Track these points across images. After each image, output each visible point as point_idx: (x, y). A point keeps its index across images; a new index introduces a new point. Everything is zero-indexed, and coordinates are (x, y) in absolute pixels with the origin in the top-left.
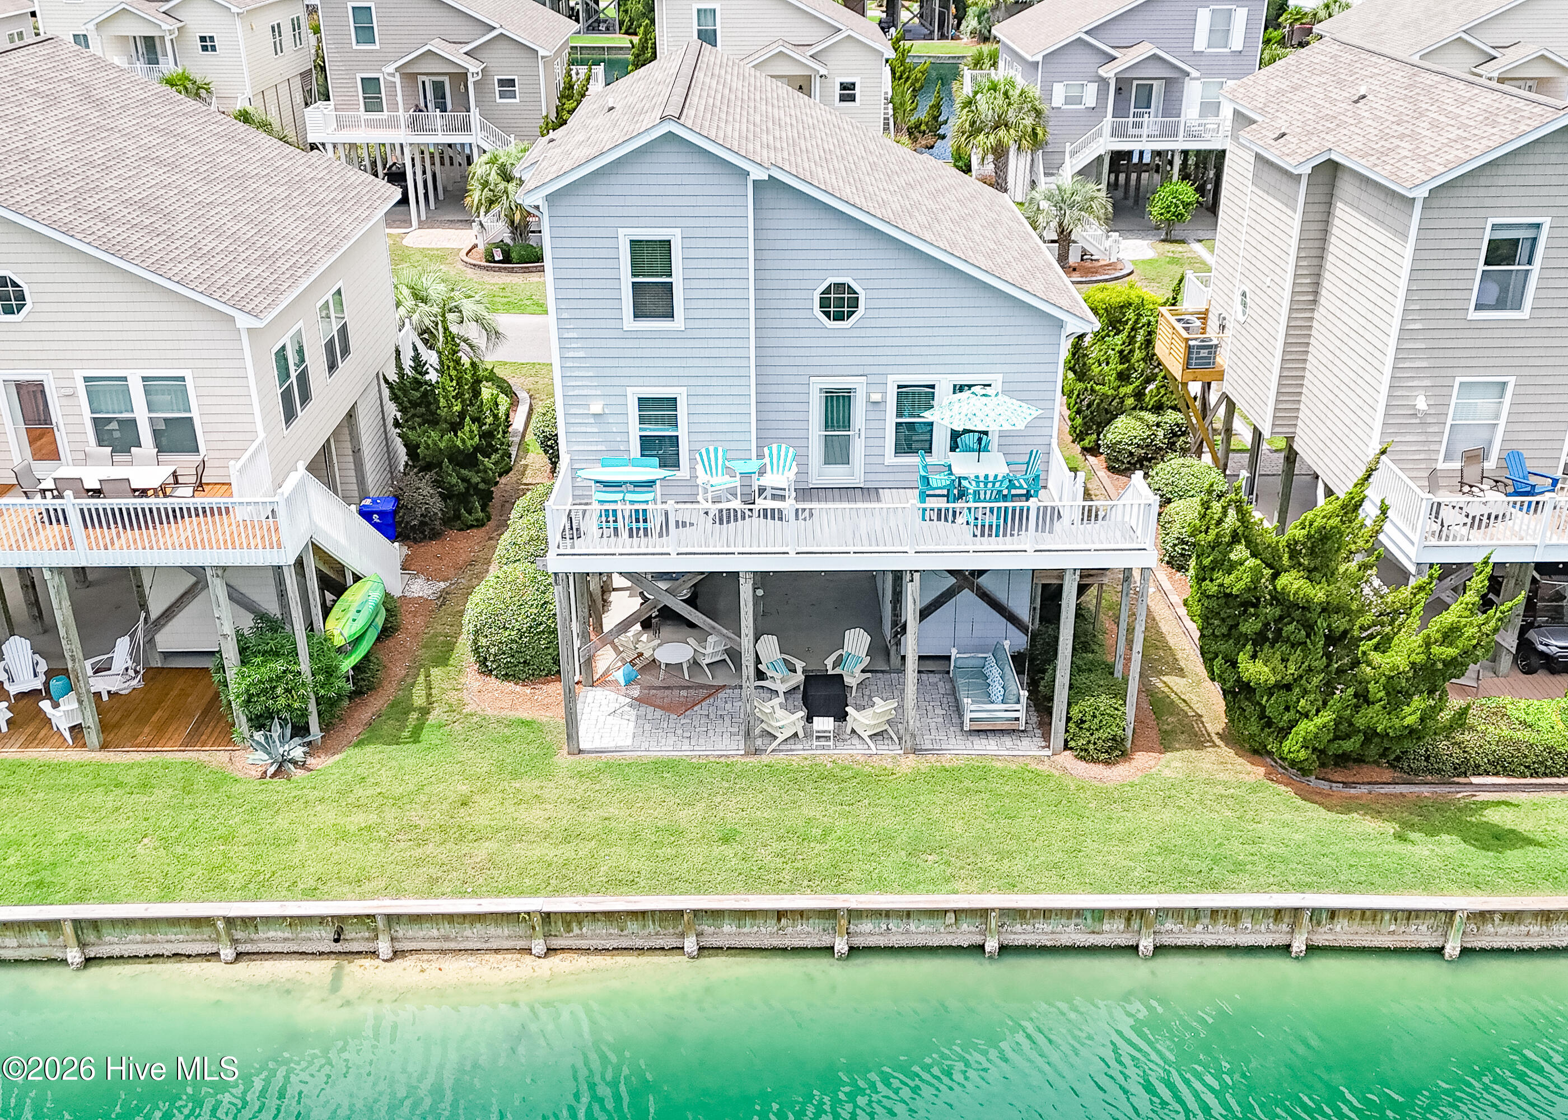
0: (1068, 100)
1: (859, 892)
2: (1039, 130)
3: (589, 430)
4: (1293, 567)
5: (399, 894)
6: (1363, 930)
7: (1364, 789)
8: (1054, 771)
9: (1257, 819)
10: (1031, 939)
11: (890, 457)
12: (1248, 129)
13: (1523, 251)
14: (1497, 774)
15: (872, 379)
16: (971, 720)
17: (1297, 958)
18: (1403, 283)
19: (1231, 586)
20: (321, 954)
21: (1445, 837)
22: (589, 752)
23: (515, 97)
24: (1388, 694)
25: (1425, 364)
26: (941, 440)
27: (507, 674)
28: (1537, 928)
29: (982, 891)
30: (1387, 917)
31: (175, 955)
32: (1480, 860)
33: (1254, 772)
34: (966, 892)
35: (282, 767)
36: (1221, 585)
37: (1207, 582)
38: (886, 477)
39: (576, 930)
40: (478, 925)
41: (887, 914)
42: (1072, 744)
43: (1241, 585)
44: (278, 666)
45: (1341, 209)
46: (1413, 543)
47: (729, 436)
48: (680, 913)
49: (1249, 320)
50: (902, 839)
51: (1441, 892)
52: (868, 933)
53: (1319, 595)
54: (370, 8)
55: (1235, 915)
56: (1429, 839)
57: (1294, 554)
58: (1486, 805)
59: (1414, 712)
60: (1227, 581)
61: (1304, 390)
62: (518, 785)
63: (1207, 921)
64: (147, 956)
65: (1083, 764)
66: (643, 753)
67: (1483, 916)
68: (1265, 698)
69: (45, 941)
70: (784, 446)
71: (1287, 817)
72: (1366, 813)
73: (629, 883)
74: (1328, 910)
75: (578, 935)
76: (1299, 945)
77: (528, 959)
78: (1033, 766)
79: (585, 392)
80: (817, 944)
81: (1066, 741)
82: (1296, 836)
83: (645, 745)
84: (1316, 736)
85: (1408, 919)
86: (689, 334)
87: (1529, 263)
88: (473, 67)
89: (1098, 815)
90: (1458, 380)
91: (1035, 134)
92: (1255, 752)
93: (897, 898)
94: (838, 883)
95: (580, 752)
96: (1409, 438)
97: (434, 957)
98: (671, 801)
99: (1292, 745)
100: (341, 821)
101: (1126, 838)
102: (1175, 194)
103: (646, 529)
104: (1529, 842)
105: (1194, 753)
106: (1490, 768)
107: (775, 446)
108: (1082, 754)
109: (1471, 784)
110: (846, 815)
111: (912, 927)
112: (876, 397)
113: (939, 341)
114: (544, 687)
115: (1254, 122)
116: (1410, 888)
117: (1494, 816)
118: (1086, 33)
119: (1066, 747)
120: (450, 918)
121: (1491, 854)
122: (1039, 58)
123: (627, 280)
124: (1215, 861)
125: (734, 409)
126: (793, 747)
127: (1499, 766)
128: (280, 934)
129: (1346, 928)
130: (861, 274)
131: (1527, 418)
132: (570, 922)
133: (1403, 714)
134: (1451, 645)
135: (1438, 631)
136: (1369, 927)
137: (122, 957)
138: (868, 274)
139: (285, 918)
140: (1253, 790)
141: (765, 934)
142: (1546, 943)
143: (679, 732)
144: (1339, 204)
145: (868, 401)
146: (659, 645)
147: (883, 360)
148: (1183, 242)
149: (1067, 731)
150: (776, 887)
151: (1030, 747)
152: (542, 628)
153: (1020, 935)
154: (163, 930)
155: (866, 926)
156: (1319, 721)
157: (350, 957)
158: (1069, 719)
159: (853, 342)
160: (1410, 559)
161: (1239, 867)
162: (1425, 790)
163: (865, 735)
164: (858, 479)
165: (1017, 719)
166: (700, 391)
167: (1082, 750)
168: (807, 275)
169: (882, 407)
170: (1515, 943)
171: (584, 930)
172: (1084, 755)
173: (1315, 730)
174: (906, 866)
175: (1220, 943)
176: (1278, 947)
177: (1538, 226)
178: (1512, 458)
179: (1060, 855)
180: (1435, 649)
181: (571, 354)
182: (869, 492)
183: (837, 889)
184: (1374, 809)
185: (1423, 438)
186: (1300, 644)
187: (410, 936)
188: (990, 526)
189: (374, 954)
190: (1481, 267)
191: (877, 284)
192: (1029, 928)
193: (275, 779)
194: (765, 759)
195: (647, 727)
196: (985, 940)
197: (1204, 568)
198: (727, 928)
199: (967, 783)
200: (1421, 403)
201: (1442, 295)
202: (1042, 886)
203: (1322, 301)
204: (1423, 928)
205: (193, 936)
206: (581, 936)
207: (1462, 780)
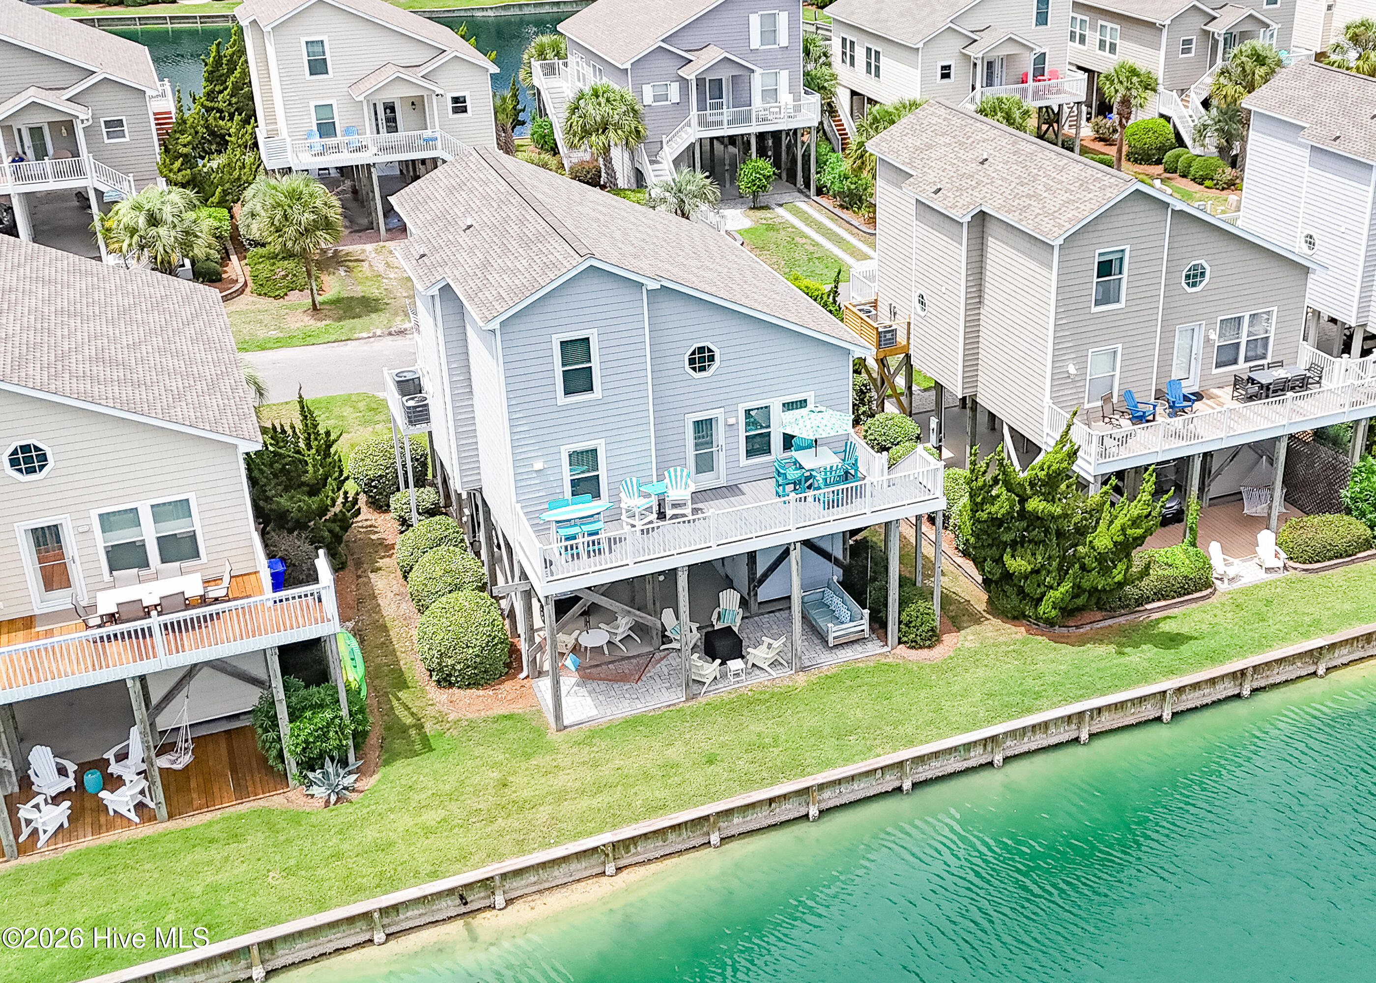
0: (656, 98)
1: (819, 772)
2: (640, 128)
3: (532, 482)
4: (1034, 494)
5: (501, 857)
6: (1117, 716)
7: (1088, 627)
8: (898, 661)
9: (1035, 662)
10: (929, 775)
11: (744, 461)
12: (907, 182)
13: (1115, 267)
14: (1159, 600)
15: (728, 409)
16: (834, 638)
17: (1084, 744)
18: (1053, 296)
19: (997, 513)
20: (450, 918)
21: (1143, 646)
22: (571, 726)
23: (124, 137)
24: (1100, 563)
25: (1071, 344)
26: (777, 442)
27: (469, 684)
28: (1208, 690)
29: (895, 750)
30: (1129, 705)
31: (337, 950)
32: (1168, 656)
33: (1018, 632)
34: (884, 754)
36: (990, 513)
37: (980, 512)
38: (741, 475)
39: (633, 850)
40: (564, 865)
41: (839, 782)
42: (905, 639)
43: (1003, 511)
44: (328, 715)
45: (991, 242)
46: (1090, 464)
47: (636, 468)
48: (706, 818)
49: (929, 314)
50: (827, 730)
51: (1155, 681)
52: (830, 798)
53: (1058, 510)
55: (1045, 726)
56: (1136, 650)
57: (1032, 485)
58: (1158, 621)
59: (1120, 573)
60: (993, 509)
61: (980, 362)
62: (535, 763)
63: (1029, 734)
64: (314, 958)
65: (914, 651)
66: (611, 718)
67: (1180, 690)
68: (1023, 581)
69: (228, 968)
70: (679, 468)
71: (1051, 656)
72: (1094, 643)
73: (662, 808)
74: (1096, 709)
75: (634, 854)
76: (1084, 736)
77: (603, 879)
78: (883, 660)
79: (529, 455)
80: (797, 815)
81: (900, 638)
82: (1062, 667)
83: (609, 712)
84: (1062, 599)
85: (1140, 702)
86: (605, 400)
87: (1120, 273)
88: (82, 114)
89: (940, 683)
90: (1090, 351)
91: (638, 132)
92: (1015, 618)
93: (845, 769)
94: (803, 771)
95: (565, 727)
96: (1066, 392)
97: (535, 897)
98: (657, 745)
99: (1045, 608)
100: (419, 820)
101: (965, 693)
102: (756, 170)
103: (599, 550)
104: (1192, 638)
105: (977, 627)
106: (1155, 597)
107: (672, 469)
108: (913, 644)
109: (1146, 609)
110: (781, 724)
111: (856, 787)
112: (732, 421)
113: (771, 375)
114: (501, 687)
115: (912, 176)
116: (1137, 683)
117: (1166, 627)
118: (663, 41)
119: (900, 643)
120: (544, 865)
121: (1173, 651)
122: (628, 66)
123: (559, 370)
124: (1023, 694)
125: (639, 448)
126: (717, 687)
127: (1160, 595)
128: (416, 912)
129: (1108, 718)
130: (716, 339)
131: (1131, 368)
132: (629, 845)
133: (1113, 575)
134: (1138, 528)
135: (1129, 520)
136: (1120, 714)
137: (294, 964)
138: (721, 338)
139: (425, 897)
140: (1024, 644)
141: (761, 818)
142: (1215, 699)
143: (627, 696)
144: (990, 238)
145: (726, 425)
146: (580, 634)
147: (734, 395)
148: (767, 208)
149: (899, 631)
150: (762, 783)
151: (874, 648)
152: (496, 641)
153: (925, 772)
154: (324, 934)
155: (827, 794)
156: (1062, 589)
157: (471, 915)
158: (900, 622)
159: (714, 385)
160: (1089, 474)
161: (1038, 695)
162: (1122, 620)
163: (765, 666)
164: (722, 482)
165: (863, 631)
166: (613, 439)
167: (912, 642)
168: (679, 344)
169: (735, 427)
170: (1198, 703)
171: (639, 848)
172: (914, 645)
173: (1061, 596)
174: (840, 749)
175: (1040, 746)
176: (1072, 740)
177: (1123, 251)
178: (1128, 395)
179: (930, 714)
180: (1129, 532)
181: (518, 429)
182: (732, 490)
183: (803, 774)
184: (1098, 639)
185: (1074, 391)
186: (1040, 542)
187: (518, 886)
188: (833, 501)
189: (491, 907)
190: (1095, 280)
191: (726, 344)
192: (927, 767)
193: (338, 805)
194: (702, 700)
195: (601, 698)
196: (902, 783)
197: (976, 504)
198: (736, 821)
199: (848, 683)
200: (1072, 370)
201: (1075, 301)
202: (930, 737)
203: (986, 302)
204: (1149, 706)
205: (348, 932)
206: (637, 854)
207: (1141, 608)
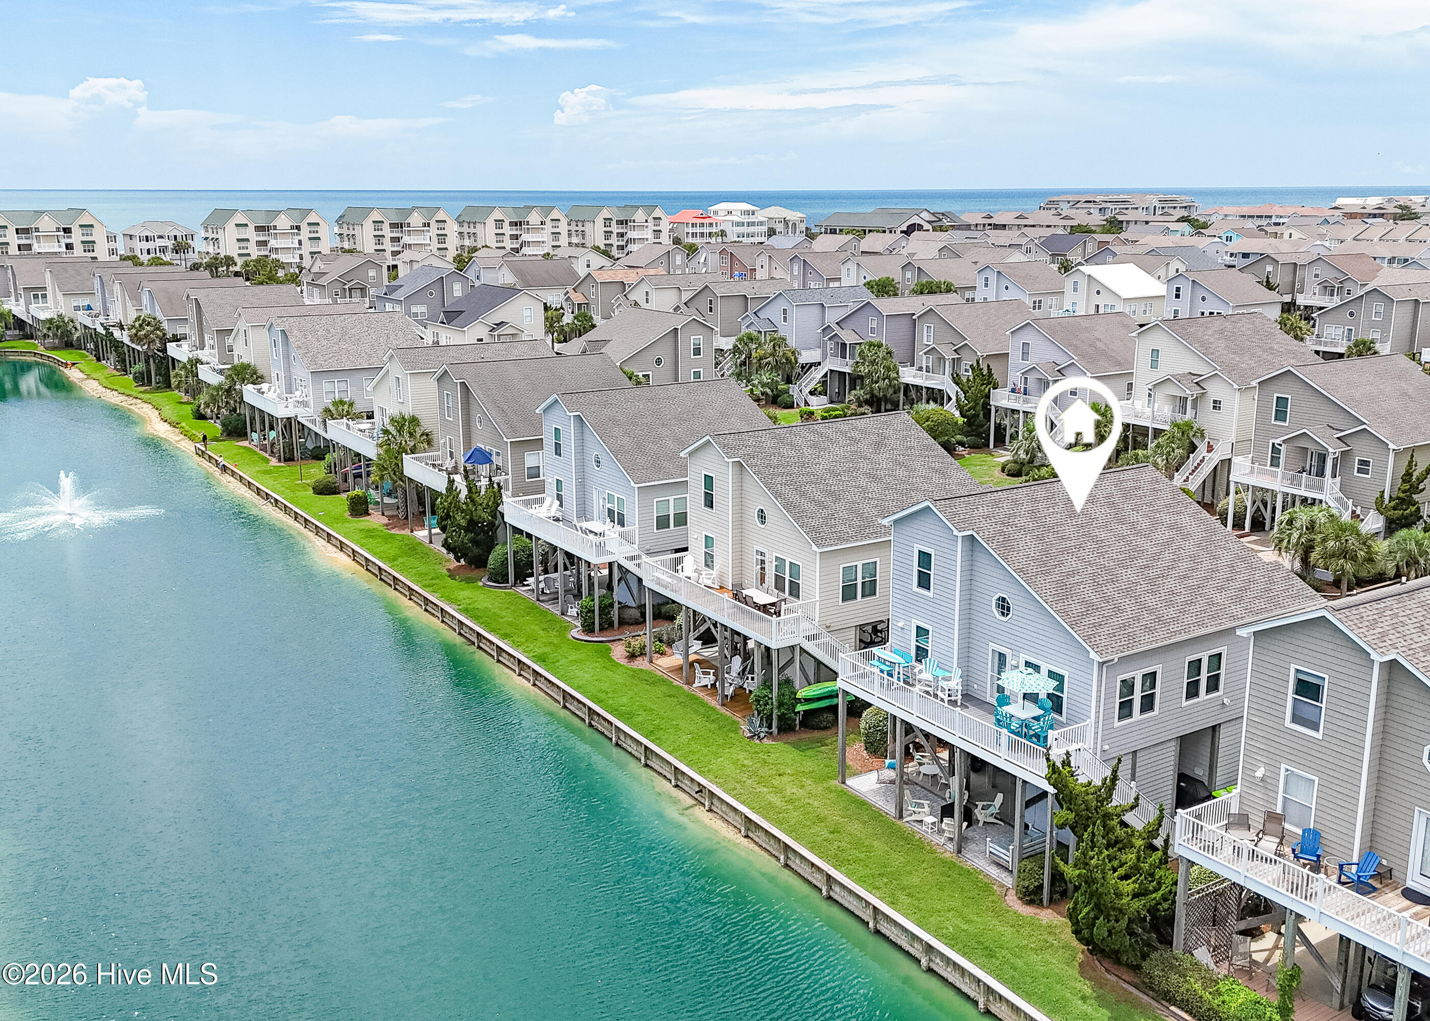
7: (1114, 979)
10: (888, 933)
15: (1014, 652)
21: (1105, 1010)
23: (1368, 474)
35: (755, 735)
54: (1287, 399)
56: (1096, 1006)
62: (804, 780)
72: (1092, 983)
87: (1321, 701)
90: (1283, 766)
95: (844, 783)
96: (1257, 794)
109: (1170, 1009)
112: (1014, 663)
113: (1042, 643)
123: (916, 568)
130: (1011, 596)
131: (1329, 811)
138: (1014, 597)
145: (1011, 664)
147: (1019, 644)
153: (886, 929)
159: (1007, 630)
162: (1146, 999)
168: (990, 588)
176: (973, 999)
177: (1323, 679)
178: (1309, 833)
185: (1265, 798)
189: (705, 806)
190: (1291, 694)
191: (1017, 603)
195: (882, 790)
196: (871, 922)
200: (1262, 774)
201: (1269, 704)
207: (1167, 1004)
